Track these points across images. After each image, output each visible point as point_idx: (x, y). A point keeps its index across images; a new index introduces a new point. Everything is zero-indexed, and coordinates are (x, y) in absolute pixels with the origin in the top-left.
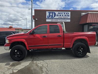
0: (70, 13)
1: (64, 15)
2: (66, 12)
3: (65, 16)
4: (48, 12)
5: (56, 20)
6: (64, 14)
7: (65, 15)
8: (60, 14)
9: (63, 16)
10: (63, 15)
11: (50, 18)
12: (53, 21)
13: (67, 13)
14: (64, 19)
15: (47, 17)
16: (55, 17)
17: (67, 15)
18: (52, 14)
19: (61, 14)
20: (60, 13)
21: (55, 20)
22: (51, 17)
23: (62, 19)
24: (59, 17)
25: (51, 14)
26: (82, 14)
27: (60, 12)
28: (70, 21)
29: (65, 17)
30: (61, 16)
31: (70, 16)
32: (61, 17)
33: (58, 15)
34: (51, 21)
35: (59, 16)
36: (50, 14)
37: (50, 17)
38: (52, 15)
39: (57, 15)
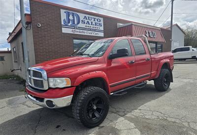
0: (102, 19)
1: (94, 23)
2: (97, 18)
4: (65, 11)
5: (81, 31)
6: (94, 20)
8: (87, 19)
9: (92, 24)
10: (92, 22)
11: (69, 25)
12: (77, 33)
13: (99, 20)
14: (95, 30)
15: (63, 23)
16: (79, 25)
17: (99, 23)
19: (88, 20)
21: (79, 30)
22: (71, 23)
23: (90, 30)
24: (85, 25)
25: (71, 17)
27: (87, 16)
28: (103, 36)
29: (96, 26)
30: (89, 24)
31: (102, 25)
34: (72, 33)
36: (69, 16)
37: (69, 23)
38: (74, 20)
39: (82, 21)
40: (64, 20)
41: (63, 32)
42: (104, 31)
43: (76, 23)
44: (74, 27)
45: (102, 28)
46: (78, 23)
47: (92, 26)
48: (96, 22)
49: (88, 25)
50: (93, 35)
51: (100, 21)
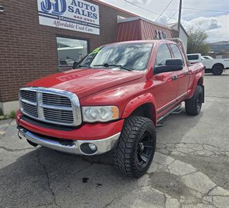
0: (97, 7)
1: (86, 13)
2: (90, 4)
3: (88, 16)
5: (68, 23)
6: (87, 8)
7: (88, 13)
8: (76, 5)
9: (83, 14)
10: (83, 11)
11: (50, 12)
12: (60, 27)
13: (93, 9)
14: (88, 25)
15: (40, 9)
16: (65, 15)
18: (57, 1)
19: (78, 7)
20: (77, 3)
21: (65, 22)
22: (52, 9)
23: (81, 23)
26: (118, 17)
28: (99, 34)
29: (89, 18)
30: (79, 13)
31: (98, 17)
32: (79, 15)
34: (54, 26)
37: (49, 8)
39: (69, 7)
40: (42, 3)
41: (41, 23)
42: (101, 27)
43: (60, 10)
44: (56, 16)
45: (97, 22)
46: (64, 10)
47: (83, 17)
48: (90, 11)
49: (77, 15)
50: (85, 31)
51: (94, 11)
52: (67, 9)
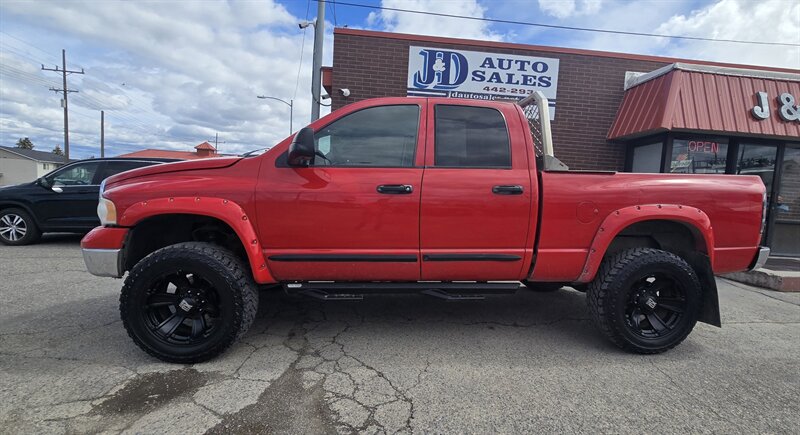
0: (554, 64)
1: (518, 77)
2: (533, 59)
3: (525, 83)
4: (422, 49)
6: (522, 68)
7: (525, 77)
8: (492, 66)
9: (510, 81)
10: (510, 76)
11: (431, 86)
13: (540, 67)
15: (410, 84)
16: (462, 88)
17: (538, 75)
18: (448, 66)
19: (498, 70)
20: (496, 63)
22: (435, 82)
24: (485, 84)
25: (439, 66)
26: (628, 75)
27: (495, 57)
29: (524, 87)
30: (499, 81)
31: (554, 82)
32: (499, 86)
33: (479, 76)
35: (488, 78)
36: (432, 61)
37: (430, 80)
38: (446, 74)
39: (474, 73)
40: (417, 76)
44: (443, 92)
46: (461, 79)
48: (530, 72)
51: (545, 68)
52: (470, 76)
